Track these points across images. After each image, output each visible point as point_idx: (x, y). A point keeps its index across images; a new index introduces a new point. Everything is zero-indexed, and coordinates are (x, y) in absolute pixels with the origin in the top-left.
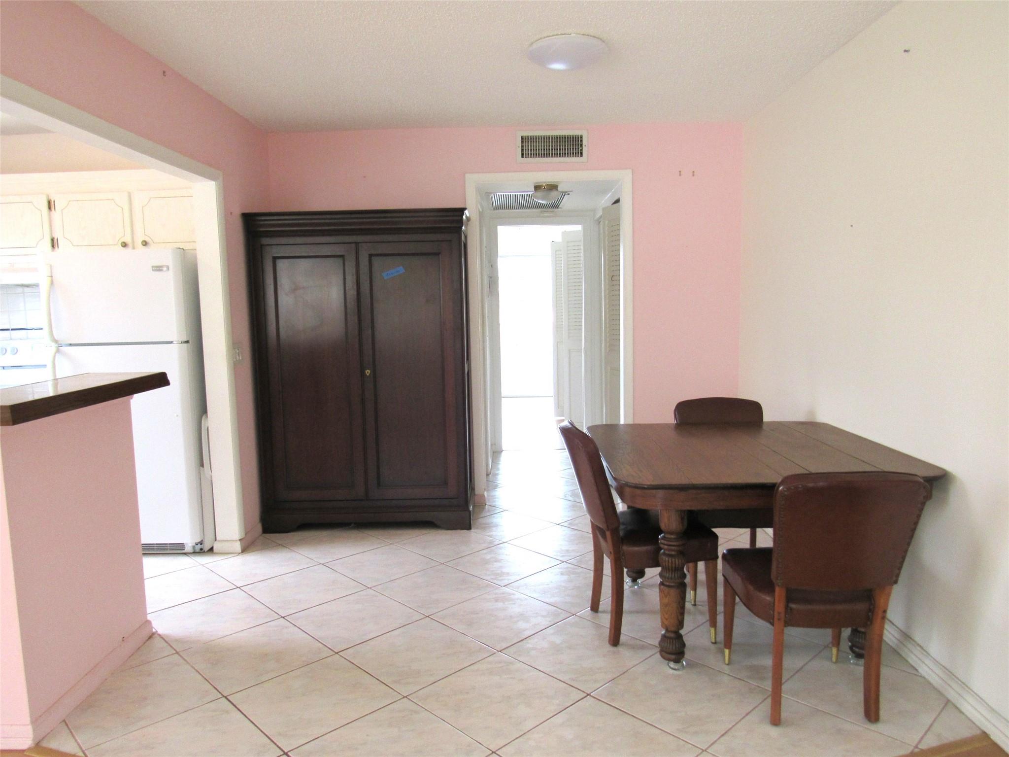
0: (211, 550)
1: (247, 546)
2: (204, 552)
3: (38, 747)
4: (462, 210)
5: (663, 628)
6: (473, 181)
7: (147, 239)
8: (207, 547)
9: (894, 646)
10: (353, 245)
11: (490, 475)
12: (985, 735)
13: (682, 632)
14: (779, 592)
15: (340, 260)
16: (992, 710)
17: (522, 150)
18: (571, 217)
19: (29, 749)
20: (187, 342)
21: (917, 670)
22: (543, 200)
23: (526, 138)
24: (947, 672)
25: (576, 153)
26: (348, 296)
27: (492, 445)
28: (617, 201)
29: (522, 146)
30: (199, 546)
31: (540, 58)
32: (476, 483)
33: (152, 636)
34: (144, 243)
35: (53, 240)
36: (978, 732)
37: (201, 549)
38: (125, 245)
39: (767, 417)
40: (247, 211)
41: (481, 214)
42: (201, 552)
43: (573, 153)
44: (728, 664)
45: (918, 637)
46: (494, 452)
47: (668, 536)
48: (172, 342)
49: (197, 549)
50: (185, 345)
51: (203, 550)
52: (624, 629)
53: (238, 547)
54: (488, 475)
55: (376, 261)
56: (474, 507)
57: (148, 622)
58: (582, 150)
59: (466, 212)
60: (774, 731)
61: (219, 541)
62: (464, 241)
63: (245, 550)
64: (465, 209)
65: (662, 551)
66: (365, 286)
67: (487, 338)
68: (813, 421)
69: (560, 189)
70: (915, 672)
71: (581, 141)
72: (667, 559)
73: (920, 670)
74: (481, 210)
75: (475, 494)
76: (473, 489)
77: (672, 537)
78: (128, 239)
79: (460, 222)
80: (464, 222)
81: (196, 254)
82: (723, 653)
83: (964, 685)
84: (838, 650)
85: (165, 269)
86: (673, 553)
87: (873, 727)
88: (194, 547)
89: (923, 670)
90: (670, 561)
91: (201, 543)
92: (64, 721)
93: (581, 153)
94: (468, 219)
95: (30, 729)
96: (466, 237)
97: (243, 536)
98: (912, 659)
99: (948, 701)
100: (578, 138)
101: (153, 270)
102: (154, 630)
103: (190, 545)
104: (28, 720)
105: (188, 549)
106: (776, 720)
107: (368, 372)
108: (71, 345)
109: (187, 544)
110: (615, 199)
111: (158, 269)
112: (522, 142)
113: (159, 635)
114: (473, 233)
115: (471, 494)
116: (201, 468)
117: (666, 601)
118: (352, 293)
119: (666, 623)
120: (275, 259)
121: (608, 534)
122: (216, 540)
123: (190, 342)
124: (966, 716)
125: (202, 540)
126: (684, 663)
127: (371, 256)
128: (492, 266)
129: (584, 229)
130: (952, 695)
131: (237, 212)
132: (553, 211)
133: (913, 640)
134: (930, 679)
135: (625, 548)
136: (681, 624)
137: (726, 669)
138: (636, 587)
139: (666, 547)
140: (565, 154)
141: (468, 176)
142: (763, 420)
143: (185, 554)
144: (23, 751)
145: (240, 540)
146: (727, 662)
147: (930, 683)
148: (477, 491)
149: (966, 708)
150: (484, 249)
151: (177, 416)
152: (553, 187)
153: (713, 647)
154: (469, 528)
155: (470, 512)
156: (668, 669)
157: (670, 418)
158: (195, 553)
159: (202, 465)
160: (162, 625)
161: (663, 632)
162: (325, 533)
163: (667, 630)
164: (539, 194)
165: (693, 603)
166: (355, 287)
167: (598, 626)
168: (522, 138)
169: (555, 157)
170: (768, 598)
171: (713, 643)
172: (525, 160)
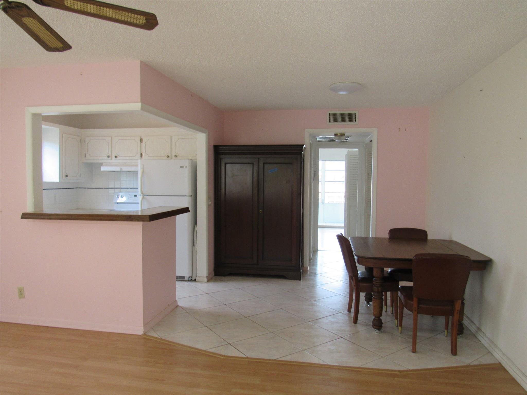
0: (195, 280)
1: (209, 280)
2: (192, 281)
3: (145, 334)
4: (302, 146)
5: (374, 315)
6: (308, 132)
7: (177, 155)
8: (193, 279)
9: (474, 333)
10: (257, 159)
11: (311, 260)
12: (500, 363)
13: (381, 318)
14: (415, 299)
15: (252, 165)
16: (504, 354)
17: (330, 119)
18: (352, 145)
19: (142, 335)
20: (191, 196)
21: (481, 342)
22: (338, 140)
23: (331, 114)
24: (490, 341)
25: (353, 121)
26: (254, 179)
27: (313, 248)
28: (371, 141)
29: (330, 117)
30: (190, 278)
31: (335, 90)
32: (304, 262)
33: (177, 306)
34: (175, 156)
35: (141, 154)
36: (497, 362)
37: (191, 279)
38: (168, 157)
39: (429, 237)
40: (216, 144)
41: (311, 145)
42: (191, 281)
43: (352, 121)
44: (401, 333)
45: (483, 329)
46: (314, 251)
47: (376, 279)
48: (185, 196)
49: (190, 280)
50: (191, 197)
51: (192, 280)
52: (359, 318)
53: (205, 280)
54: (310, 260)
55: (266, 166)
56: (303, 271)
57: (176, 301)
58: (356, 119)
59: (304, 146)
60: (413, 354)
61: (199, 277)
62: (303, 158)
63: (208, 281)
64: (304, 145)
65: (374, 285)
66: (261, 176)
67: (312, 199)
68: (451, 240)
69: (346, 135)
70: (480, 342)
71: (355, 115)
72: (375, 288)
73: (482, 341)
74: (311, 143)
75: (303, 267)
76: (303, 264)
77: (378, 279)
78: (169, 154)
79: (302, 150)
80: (303, 150)
81: (196, 161)
82: (399, 329)
83: (496, 346)
84: (447, 331)
85: (184, 167)
86: (378, 286)
87: (454, 357)
88: (188, 278)
89: (483, 342)
90: (377, 289)
91: (191, 277)
92: (152, 328)
93: (355, 121)
94: (305, 148)
95: (142, 328)
96: (304, 156)
97: (208, 275)
98: (480, 338)
99: (489, 352)
100: (354, 114)
101: (180, 168)
102: (178, 305)
103: (187, 277)
104: (142, 325)
105: (186, 279)
106: (414, 351)
107: (261, 211)
108: (147, 195)
109: (186, 277)
110: (370, 140)
111: (182, 167)
112: (330, 116)
113: (180, 307)
114: (307, 154)
115: (301, 266)
116: (193, 247)
117: (375, 304)
118: (256, 178)
119: (375, 313)
120: (226, 164)
121: (354, 278)
122: (197, 276)
123: (192, 196)
124: (495, 358)
125: (192, 276)
126: (382, 331)
127: (264, 163)
128: (316, 166)
129: (359, 150)
130: (491, 350)
131: (212, 144)
132: (345, 143)
133: (482, 331)
134: (485, 345)
135: (360, 284)
136: (381, 314)
137: (400, 335)
138: (368, 305)
139: (375, 283)
140: (348, 121)
141: (306, 130)
142: (427, 238)
143: (185, 281)
144: (140, 335)
145: (207, 277)
146: (400, 332)
147: (485, 346)
148: (305, 265)
149: (495, 354)
150: (313, 159)
151: (186, 225)
152: (343, 135)
153: (396, 327)
154: (300, 280)
155: (301, 273)
156: (375, 332)
157: (387, 236)
158: (189, 281)
159: (194, 245)
160: (180, 303)
161: (374, 318)
162: (240, 278)
163: (375, 317)
164: (337, 137)
165: (391, 312)
166: (257, 176)
167: (350, 317)
168: (330, 114)
169: (344, 122)
170: (412, 303)
171: (396, 326)
172: (331, 123)
